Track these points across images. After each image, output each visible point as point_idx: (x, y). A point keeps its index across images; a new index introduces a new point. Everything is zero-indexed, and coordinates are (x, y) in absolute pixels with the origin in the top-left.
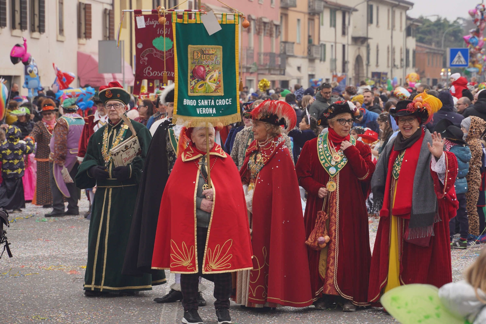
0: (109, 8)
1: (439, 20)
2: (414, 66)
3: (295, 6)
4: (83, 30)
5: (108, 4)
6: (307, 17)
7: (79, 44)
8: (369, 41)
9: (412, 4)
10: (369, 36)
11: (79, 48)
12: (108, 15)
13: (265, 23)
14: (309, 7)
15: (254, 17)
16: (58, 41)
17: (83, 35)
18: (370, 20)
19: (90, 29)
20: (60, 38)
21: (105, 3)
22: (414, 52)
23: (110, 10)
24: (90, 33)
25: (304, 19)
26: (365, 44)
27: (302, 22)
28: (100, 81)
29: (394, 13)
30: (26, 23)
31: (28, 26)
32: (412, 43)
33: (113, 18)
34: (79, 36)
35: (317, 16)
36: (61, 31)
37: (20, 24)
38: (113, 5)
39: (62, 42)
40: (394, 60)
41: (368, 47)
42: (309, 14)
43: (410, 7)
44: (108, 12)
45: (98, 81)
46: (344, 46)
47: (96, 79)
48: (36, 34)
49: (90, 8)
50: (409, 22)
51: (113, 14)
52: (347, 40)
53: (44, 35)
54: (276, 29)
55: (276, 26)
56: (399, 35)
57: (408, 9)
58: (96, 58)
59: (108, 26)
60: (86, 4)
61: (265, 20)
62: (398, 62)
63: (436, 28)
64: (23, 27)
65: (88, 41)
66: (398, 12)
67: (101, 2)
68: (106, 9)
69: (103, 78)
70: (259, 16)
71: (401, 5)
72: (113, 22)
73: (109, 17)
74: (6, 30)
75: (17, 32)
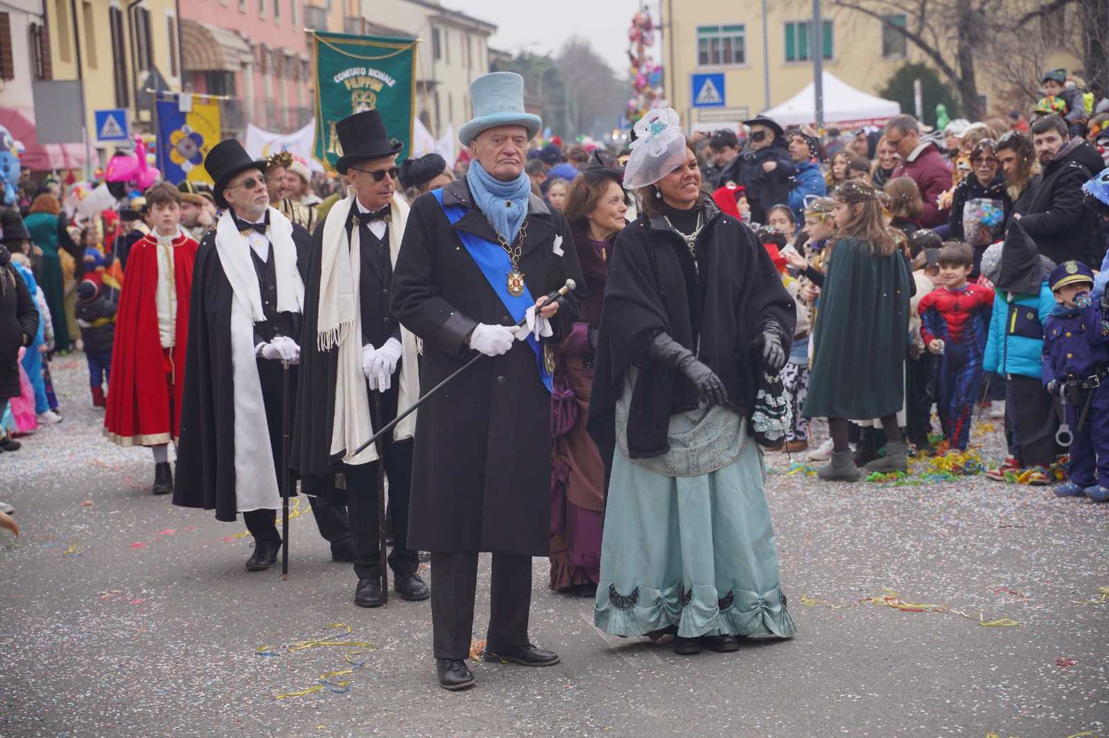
0: (39, 22)
5: (35, 15)
8: (439, 88)
9: (494, 27)
10: (438, 78)
12: (38, 35)
13: (288, 58)
15: (270, 46)
18: (437, 54)
19: (10, 62)
21: (30, 13)
23: (40, 27)
24: (11, 70)
26: (432, 92)
28: (40, 160)
29: (469, 41)
33: (48, 41)
38: (44, 17)
41: (436, 97)
43: (492, 32)
44: (37, 30)
45: (34, 161)
49: (7, 21)
50: (493, 57)
51: (47, 34)
54: (304, 68)
57: (487, 34)
58: (30, 118)
59: (39, 56)
61: (289, 52)
65: (8, 84)
66: (475, 40)
67: (23, 12)
68: (33, 26)
69: (45, 155)
70: (278, 45)
71: (477, 29)
72: (48, 49)
73: (41, 39)
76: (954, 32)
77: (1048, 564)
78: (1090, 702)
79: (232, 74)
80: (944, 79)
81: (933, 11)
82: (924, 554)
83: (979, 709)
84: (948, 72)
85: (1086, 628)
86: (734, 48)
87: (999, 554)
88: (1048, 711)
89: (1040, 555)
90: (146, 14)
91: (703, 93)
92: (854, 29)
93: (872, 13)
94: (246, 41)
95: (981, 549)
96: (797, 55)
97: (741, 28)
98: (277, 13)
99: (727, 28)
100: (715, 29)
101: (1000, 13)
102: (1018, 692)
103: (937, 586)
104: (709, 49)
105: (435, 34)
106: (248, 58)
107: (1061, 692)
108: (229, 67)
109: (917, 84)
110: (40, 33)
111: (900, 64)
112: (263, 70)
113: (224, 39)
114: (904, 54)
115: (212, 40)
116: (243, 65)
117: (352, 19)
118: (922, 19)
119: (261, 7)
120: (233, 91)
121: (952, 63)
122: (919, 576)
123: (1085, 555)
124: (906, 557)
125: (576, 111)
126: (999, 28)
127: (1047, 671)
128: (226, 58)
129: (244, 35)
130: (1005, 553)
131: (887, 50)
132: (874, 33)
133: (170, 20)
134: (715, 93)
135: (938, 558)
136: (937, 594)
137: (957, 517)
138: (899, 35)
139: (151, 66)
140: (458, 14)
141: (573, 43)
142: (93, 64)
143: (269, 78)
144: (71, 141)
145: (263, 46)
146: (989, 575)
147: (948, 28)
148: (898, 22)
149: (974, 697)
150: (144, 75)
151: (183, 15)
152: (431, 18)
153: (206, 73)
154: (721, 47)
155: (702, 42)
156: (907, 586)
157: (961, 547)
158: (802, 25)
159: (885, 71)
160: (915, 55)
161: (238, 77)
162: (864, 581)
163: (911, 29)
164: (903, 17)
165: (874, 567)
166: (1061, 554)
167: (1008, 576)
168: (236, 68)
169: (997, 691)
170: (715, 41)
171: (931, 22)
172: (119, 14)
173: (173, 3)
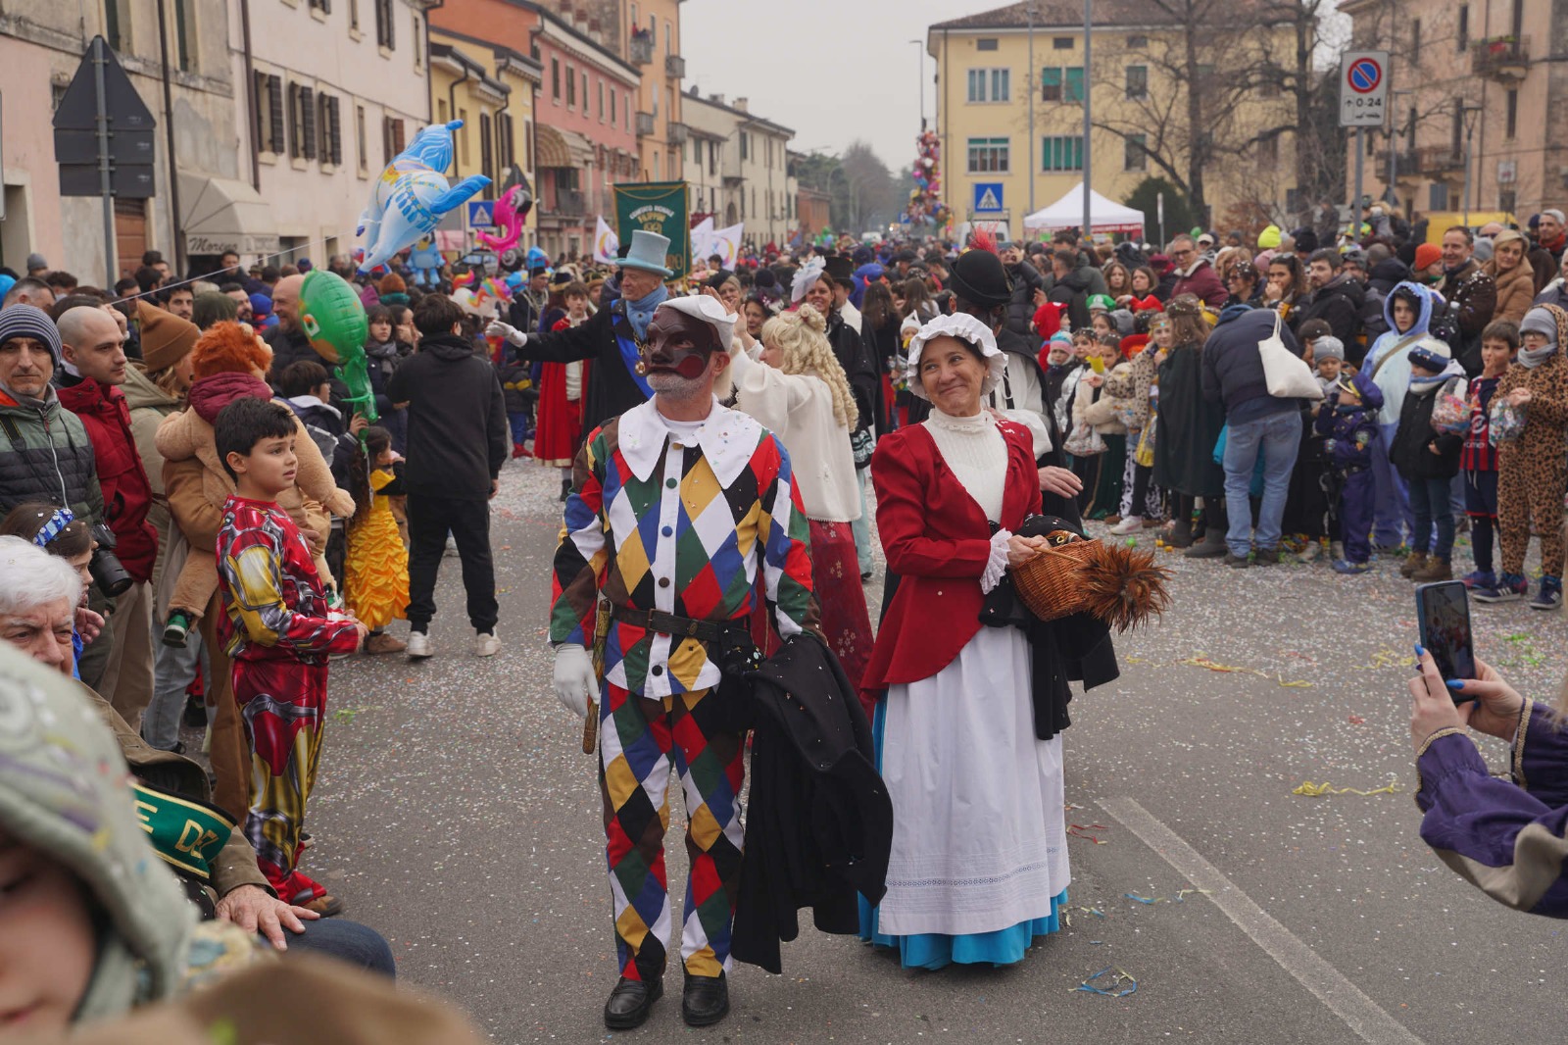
1: (814, 156)
2: (797, 217)
3: (652, 133)
6: (666, 148)
8: (745, 183)
9: (793, 133)
10: (744, 175)
13: (621, 156)
14: (668, 134)
15: (608, 147)
16: (359, 179)
18: (744, 155)
20: (362, 174)
22: (797, 198)
25: (663, 151)
26: (739, 188)
27: (660, 155)
29: (771, 144)
30: (313, 147)
31: (317, 151)
32: (793, 186)
35: (678, 148)
36: (363, 162)
37: (305, 148)
39: (365, 180)
40: (773, 209)
41: (742, 191)
42: (669, 144)
43: (791, 136)
46: (712, 190)
48: (328, 167)
50: (791, 157)
52: (717, 181)
53: (339, 169)
55: (634, 160)
56: (779, 173)
57: (786, 139)
60: (395, 121)
61: (622, 152)
62: (778, 213)
63: (809, 167)
64: (308, 155)
66: (776, 143)
70: (614, 146)
71: (781, 134)
74: (283, 159)
75: (300, 162)
76: (1186, 152)
77: (1326, 632)
78: (1383, 755)
79: (576, 170)
80: (1179, 192)
81: (1171, 133)
82: (1222, 621)
83: (1293, 760)
84: (1182, 185)
85: (1368, 690)
86: (999, 157)
87: (1284, 623)
88: (1350, 763)
89: (1319, 624)
90: (509, 119)
91: (984, 200)
92: (1103, 145)
93: (1119, 133)
94: (589, 142)
95: (1268, 618)
96: (1052, 165)
97: (1006, 140)
98: (613, 119)
99: (993, 141)
100: (984, 141)
101: (1228, 137)
102: (1323, 746)
103: (1238, 649)
104: (977, 158)
105: (743, 137)
106: (591, 157)
107: (1358, 746)
108: (575, 164)
109: (1160, 197)
111: (1144, 177)
112: (601, 168)
113: (571, 141)
114: (1143, 168)
115: (562, 142)
116: (586, 162)
117: (675, 124)
118: (1160, 140)
119: (601, 114)
120: (576, 185)
121: (1186, 179)
122: (1221, 640)
123: (1355, 624)
124: (1207, 622)
125: (857, 204)
126: (1225, 150)
127: (1343, 727)
128: (573, 157)
129: (587, 137)
130: (1289, 621)
131: (1129, 164)
132: (1118, 150)
133: (528, 124)
134: (994, 200)
135: (1234, 624)
136: (1239, 657)
137: (1244, 588)
138: (1139, 151)
139: (512, 164)
140: (764, 121)
141: (857, 146)
142: (466, 162)
143: (605, 173)
144: (450, 228)
145: (601, 146)
146: (1280, 641)
147: (1181, 149)
148: (1139, 141)
149: (1287, 749)
150: (507, 171)
151: (538, 121)
152: (740, 124)
153: (555, 169)
154: (988, 157)
155: (972, 152)
156: (1213, 648)
157: (1251, 615)
158: (1058, 140)
159: (1131, 182)
160: (1154, 170)
161: (580, 172)
162: (1176, 644)
163: (1151, 146)
164: (1144, 136)
165: (1182, 631)
166: (1336, 623)
167: (1295, 642)
168: (580, 165)
169: (1304, 744)
170: (983, 151)
171: (1169, 143)
172: (488, 119)
173: (530, 110)
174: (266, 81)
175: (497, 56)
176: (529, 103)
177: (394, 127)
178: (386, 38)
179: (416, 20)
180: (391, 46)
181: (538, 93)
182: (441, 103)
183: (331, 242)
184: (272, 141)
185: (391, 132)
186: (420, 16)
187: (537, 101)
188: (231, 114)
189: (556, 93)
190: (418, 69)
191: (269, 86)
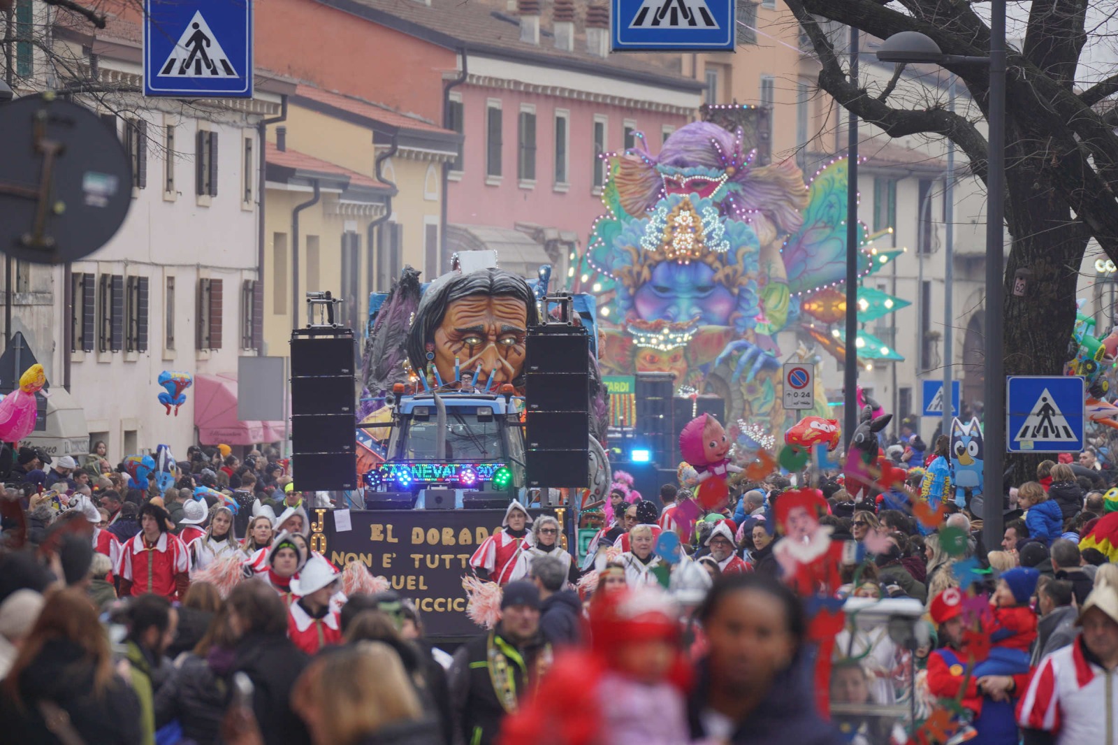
0: (252, 276)
4: (206, 333)
5: (250, 269)
7: (198, 361)
11: (197, 368)
12: (251, 292)
17: (206, 343)
19: (220, 329)
20: (169, 355)
21: (245, 269)
23: (254, 282)
24: (220, 338)
28: (239, 434)
30: (119, 337)
31: (123, 340)
33: (261, 298)
34: (199, 346)
36: (170, 340)
37: (111, 340)
38: (260, 270)
39: (172, 361)
44: (250, 286)
45: (234, 434)
47: (232, 431)
48: (133, 355)
49: (220, 288)
51: (261, 290)
53: (143, 356)
58: (233, 389)
59: (250, 316)
60: (212, 281)
64: (114, 346)
65: (214, 352)
67: (237, 269)
68: (247, 282)
69: (245, 429)
72: (261, 306)
73: (253, 295)
74: (91, 356)
75: (106, 356)
90: (395, 230)
110: (253, 290)
133: (431, 229)
151: (451, 219)
172: (357, 239)
173: (438, 207)
174: (81, 280)
175: (377, 140)
176: (436, 196)
177: (209, 289)
178: (206, 183)
179: (248, 141)
180: (212, 191)
181: (453, 175)
182: (278, 237)
183: (130, 436)
184: (82, 339)
185: (206, 295)
186: (253, 134)
187: (450, 188)
188: (51, 322)
189: (494, 167)
190: (246, 206)
191: (83, 284)
